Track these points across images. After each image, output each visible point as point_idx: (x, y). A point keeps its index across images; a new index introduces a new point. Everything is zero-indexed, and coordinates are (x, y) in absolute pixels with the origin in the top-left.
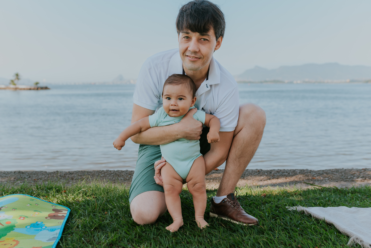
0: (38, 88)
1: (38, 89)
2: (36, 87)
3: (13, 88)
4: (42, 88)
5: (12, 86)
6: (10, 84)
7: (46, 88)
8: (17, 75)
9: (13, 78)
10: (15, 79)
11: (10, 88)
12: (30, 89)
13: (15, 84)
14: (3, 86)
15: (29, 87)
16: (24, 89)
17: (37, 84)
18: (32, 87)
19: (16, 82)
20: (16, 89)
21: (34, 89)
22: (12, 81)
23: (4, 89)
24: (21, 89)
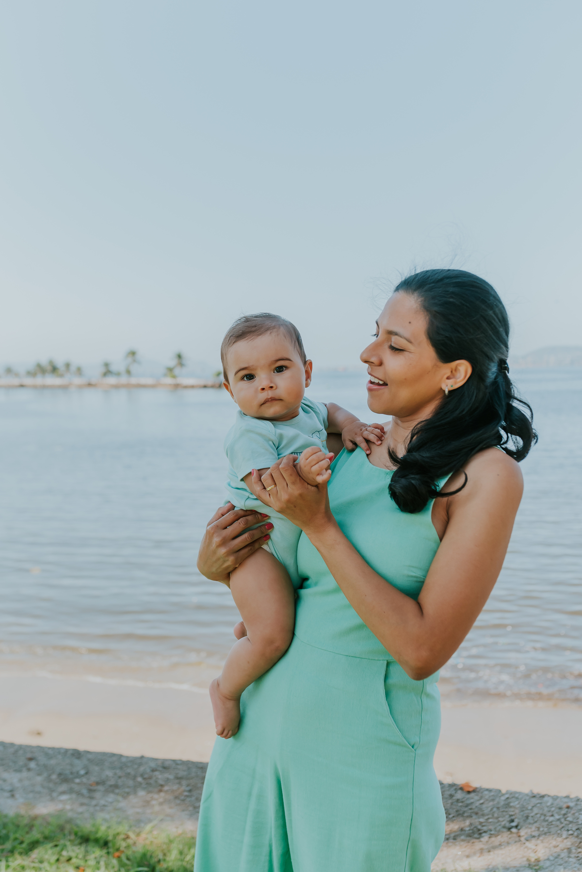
2: (217, 383)
3: (170, 385)
5: (169, 381)
6: (165, 375)
8: (179, 356)
9: (172, 363)
10: (175, 366)
11: (164, 385)
12: (205, 387)
13: (174, 377)
14: (149, 381)
15: (202, 383)
16: (192, 387)
18: (210, 383)
19: (177, 371)
20: (177, 386)
21: (213, 387)
22: (170, 370)
23: (153, 386)
24: (186, 387)
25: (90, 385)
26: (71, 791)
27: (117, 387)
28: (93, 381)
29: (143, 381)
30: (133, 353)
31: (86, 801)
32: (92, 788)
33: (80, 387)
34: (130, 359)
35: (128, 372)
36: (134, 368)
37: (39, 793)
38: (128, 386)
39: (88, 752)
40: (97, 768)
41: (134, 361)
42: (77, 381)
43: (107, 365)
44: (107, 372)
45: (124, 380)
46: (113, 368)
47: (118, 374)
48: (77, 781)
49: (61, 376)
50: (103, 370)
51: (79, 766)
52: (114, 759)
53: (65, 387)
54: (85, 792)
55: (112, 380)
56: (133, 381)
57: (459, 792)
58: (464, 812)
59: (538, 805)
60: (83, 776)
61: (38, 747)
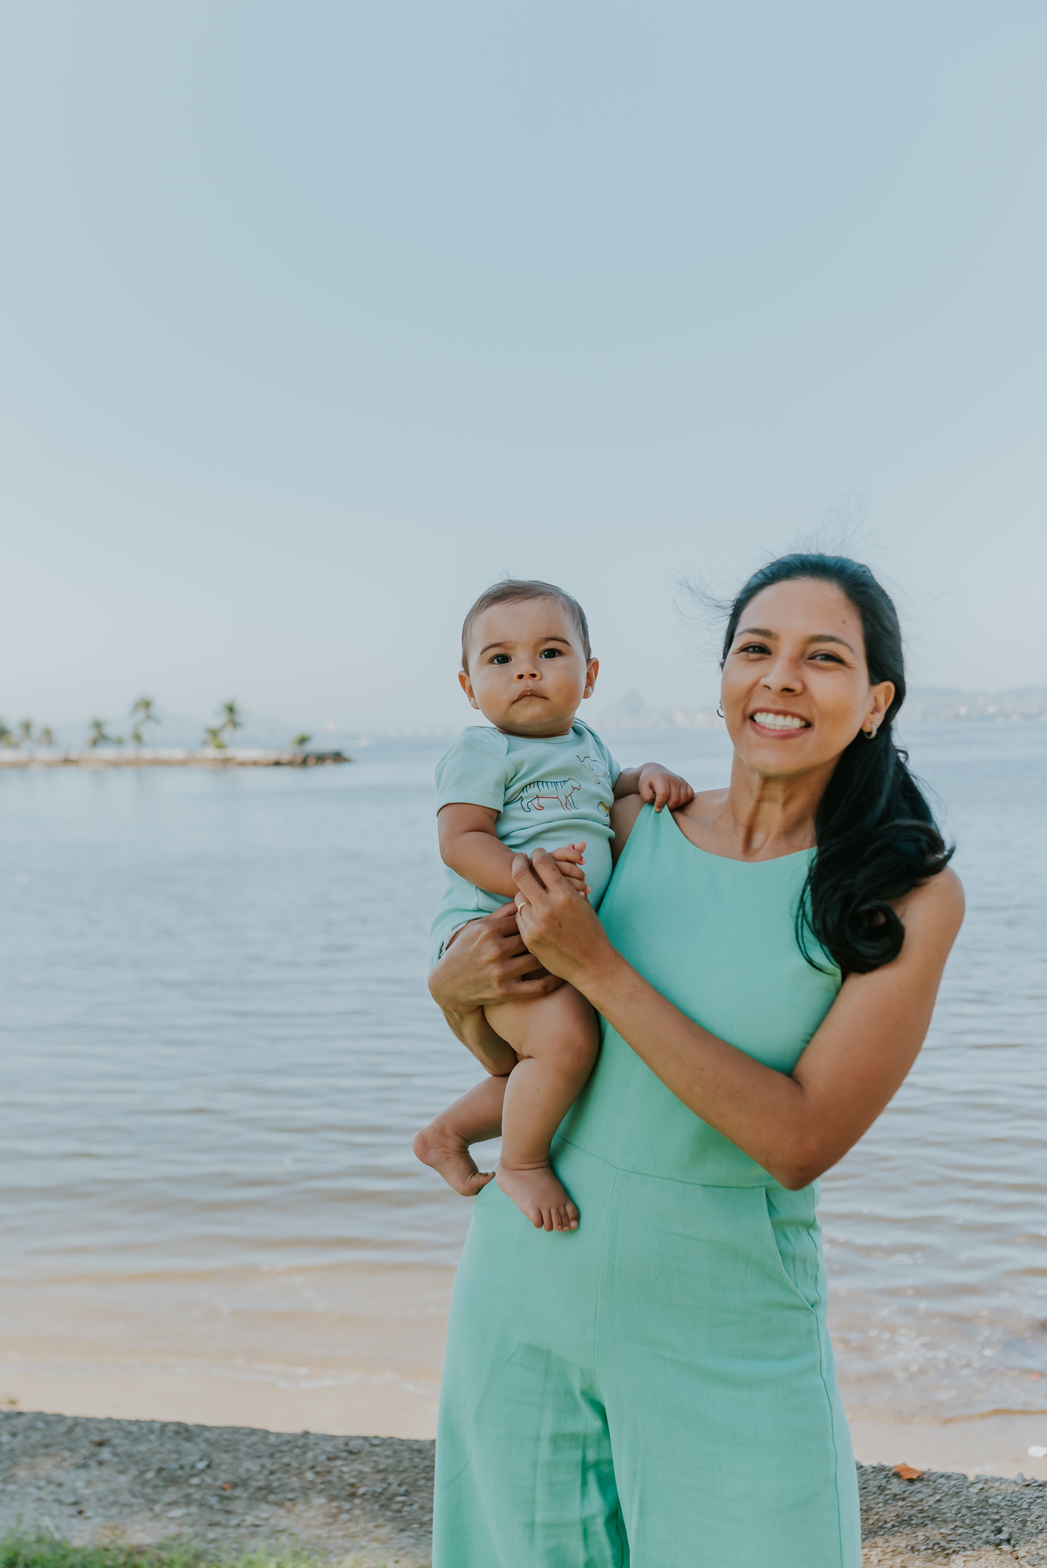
0: (309, 758)
1: (304, 762)
2: (299, 758)
3: (215, 760)
4: (321, 759)
5: (211, 753)
6: (204, 743)
7: (338, 757)
8: (231, 709)
9: (218, 721)
10: (223, 727)
11: (203, 761)
12: (277, 764)
13: (221, 746)
14: (179, 754)
15: (272, 756)
16: (255, 764)
17: (303, 740)
18: (286, 756)
19: (226, 736)
20: (226, 762)
21: (291, 764)
22: (214, 733)
23: (184, 763)
24: (243, 764)
25: (67, 761)
26: (188, 1501)
27: (116, 764)
28: (74, 755)
29: (164, 754)
30: (147, 704)
31: (218, 1518)
32: (227, 1493)
33: (50, 765)
34: (141, 715)
35: (138, 738)
36: (148, 731)
37: (129, 1505)
38: (136, 763)
39: (204, 1428)
40: (226, 1457)
41: (149, 717)
42: (44, 754)
43: (98, 725)
44: (99, 737)
45: (129, 752)
46: (110, 730)
47: (119, 742)
48: (195, 1481)
49: (14, 745)
50: (91, 734)
51: (192, 1453)
52: (254, 1438)
53: (21, 766)
54: (213, 1500)
55: (107, 753)
56: (147, 753)
57: (895, 1480)
58: (910, 1518)
59: (1039, 1500)
60: (202, 1471)
61: (110, 1420)
